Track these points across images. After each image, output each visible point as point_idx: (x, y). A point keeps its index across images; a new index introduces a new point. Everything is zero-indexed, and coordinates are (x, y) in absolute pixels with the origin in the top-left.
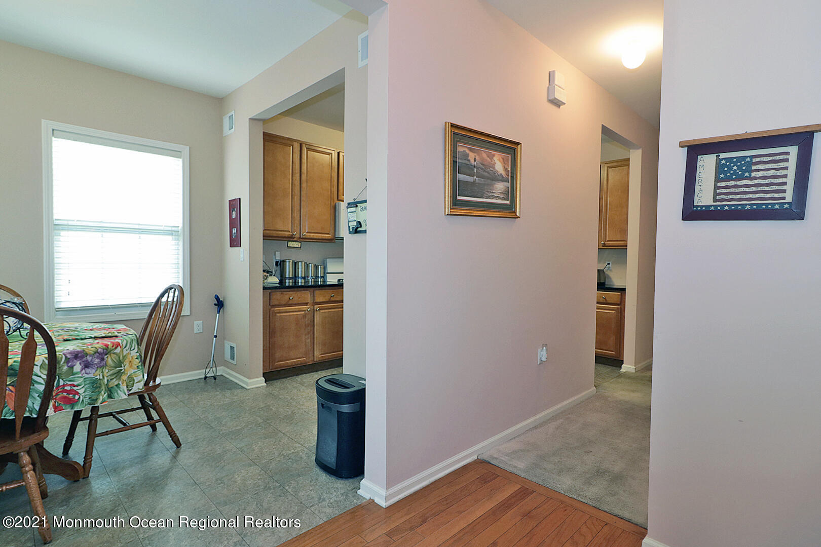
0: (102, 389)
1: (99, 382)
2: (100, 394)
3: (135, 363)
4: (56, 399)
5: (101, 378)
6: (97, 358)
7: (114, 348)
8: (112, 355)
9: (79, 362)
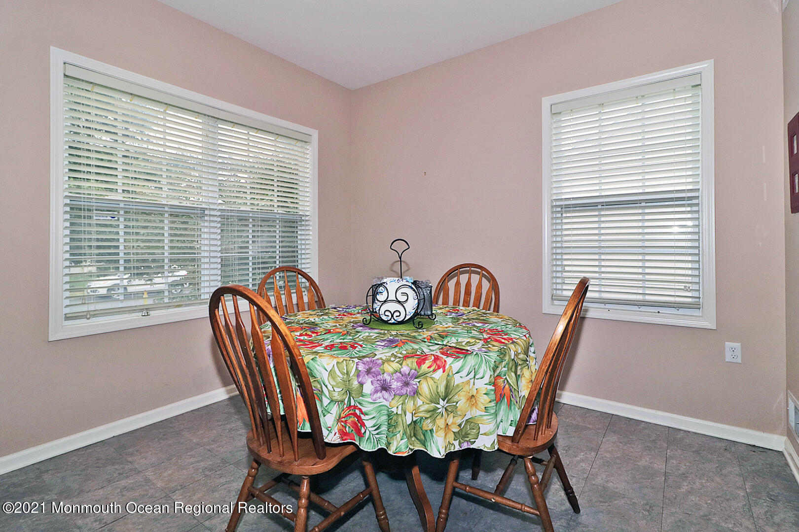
0: (398, 430)
1: (395, 418)
2: (395, 437)
3: (482, 401)
4: (346, 422)
5: (399, 412)
6: (398, 380)
7: (432, 369)
8: (429, 379)
9: (370, 380)
